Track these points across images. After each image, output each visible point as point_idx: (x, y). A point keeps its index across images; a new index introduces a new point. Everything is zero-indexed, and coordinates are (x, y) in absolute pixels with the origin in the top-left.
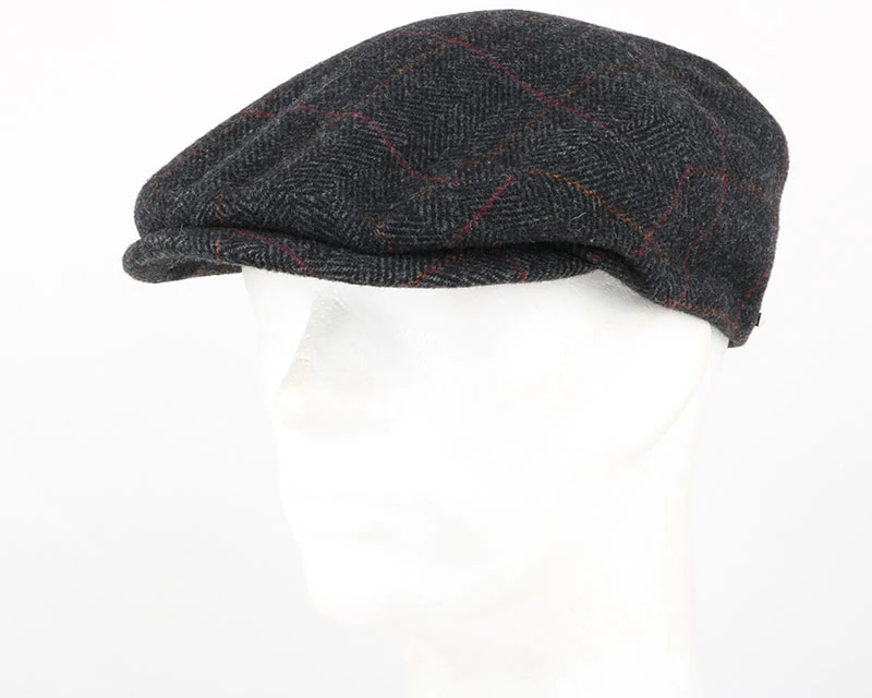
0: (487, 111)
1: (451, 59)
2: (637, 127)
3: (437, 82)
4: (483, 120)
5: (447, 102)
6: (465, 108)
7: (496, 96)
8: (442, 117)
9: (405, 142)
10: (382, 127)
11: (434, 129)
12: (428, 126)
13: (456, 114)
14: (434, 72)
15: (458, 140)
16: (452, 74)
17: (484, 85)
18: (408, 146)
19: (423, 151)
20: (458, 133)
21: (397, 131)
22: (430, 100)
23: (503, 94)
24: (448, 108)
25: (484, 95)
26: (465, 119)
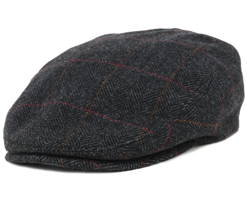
0: (144, 88)
1: (122, 74)
2: (205, 87)
3: (120, 84)
4: (144, 92)
5: (127, 91)
6: (135, 90)
7: (145, 81)
8: (128, 98)
9: (119, 116)
10: (108, 116)
11: (127, 105)
12: (124, 105)
13: (133, 95)
14: (118, 81)
15: (138, 106)
16: (125, 80)
17: (139, 79)
18: (121, 117)
19: (127, 115)
20: (137, 103)
21: (114, 114)
22: (121, 94)
23: (147, 80)
24: (129, 93)
25: (140, 83)
26: (137, 95)
